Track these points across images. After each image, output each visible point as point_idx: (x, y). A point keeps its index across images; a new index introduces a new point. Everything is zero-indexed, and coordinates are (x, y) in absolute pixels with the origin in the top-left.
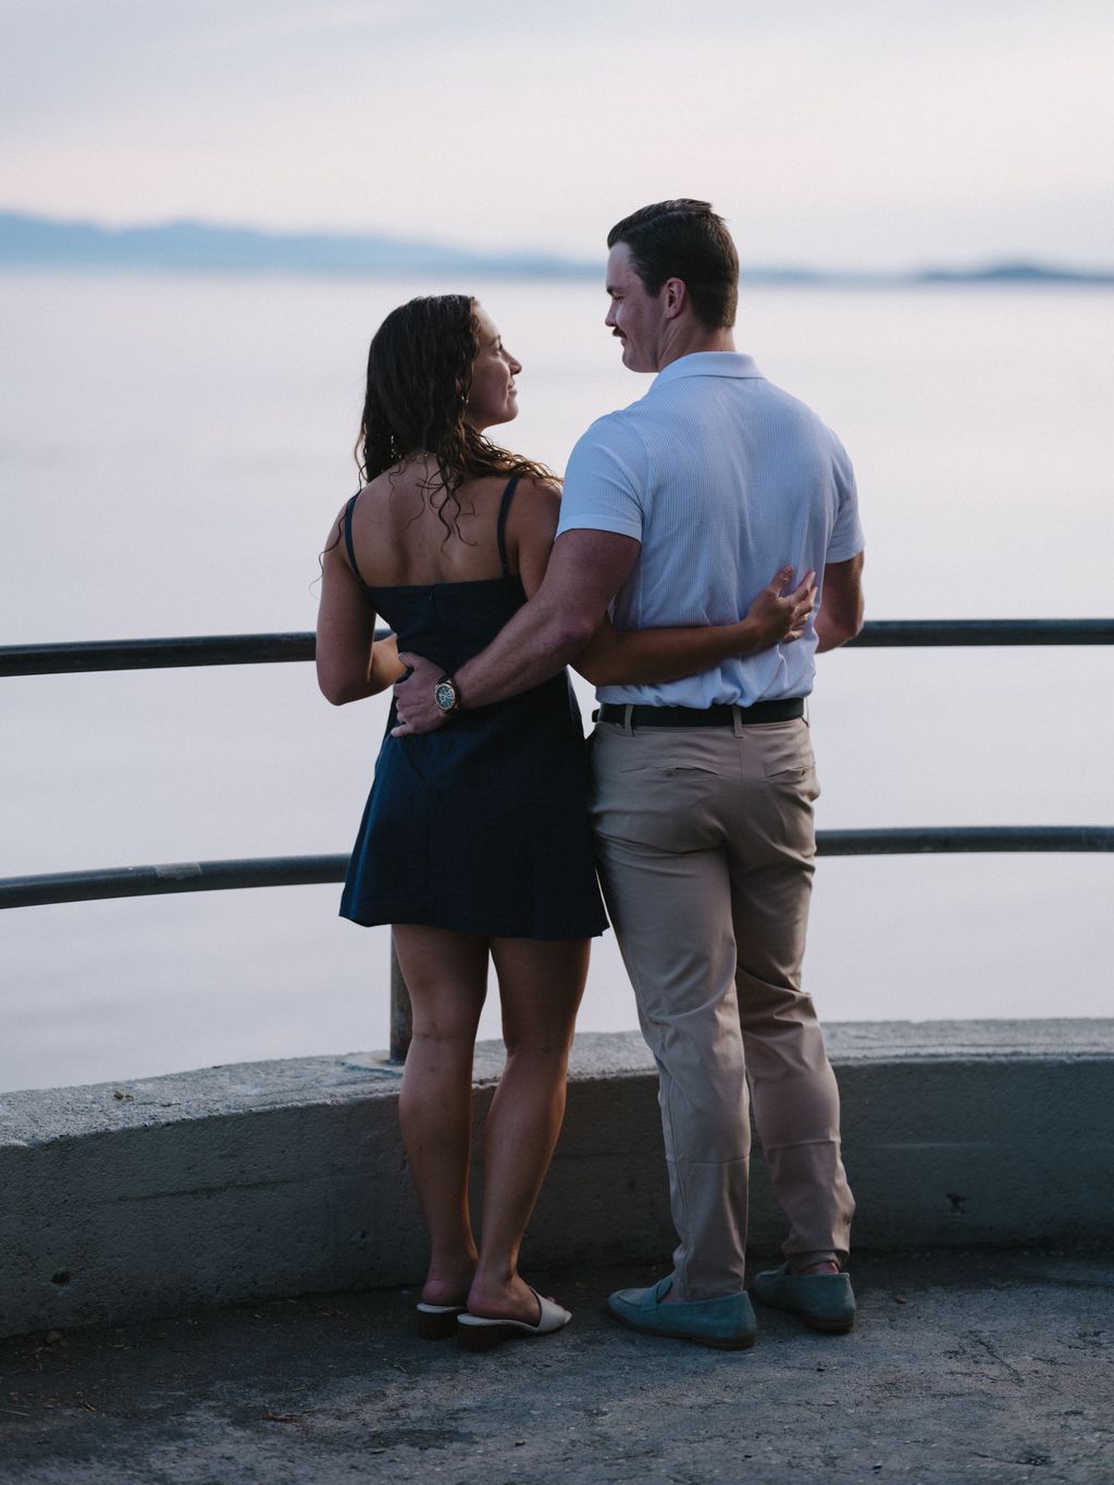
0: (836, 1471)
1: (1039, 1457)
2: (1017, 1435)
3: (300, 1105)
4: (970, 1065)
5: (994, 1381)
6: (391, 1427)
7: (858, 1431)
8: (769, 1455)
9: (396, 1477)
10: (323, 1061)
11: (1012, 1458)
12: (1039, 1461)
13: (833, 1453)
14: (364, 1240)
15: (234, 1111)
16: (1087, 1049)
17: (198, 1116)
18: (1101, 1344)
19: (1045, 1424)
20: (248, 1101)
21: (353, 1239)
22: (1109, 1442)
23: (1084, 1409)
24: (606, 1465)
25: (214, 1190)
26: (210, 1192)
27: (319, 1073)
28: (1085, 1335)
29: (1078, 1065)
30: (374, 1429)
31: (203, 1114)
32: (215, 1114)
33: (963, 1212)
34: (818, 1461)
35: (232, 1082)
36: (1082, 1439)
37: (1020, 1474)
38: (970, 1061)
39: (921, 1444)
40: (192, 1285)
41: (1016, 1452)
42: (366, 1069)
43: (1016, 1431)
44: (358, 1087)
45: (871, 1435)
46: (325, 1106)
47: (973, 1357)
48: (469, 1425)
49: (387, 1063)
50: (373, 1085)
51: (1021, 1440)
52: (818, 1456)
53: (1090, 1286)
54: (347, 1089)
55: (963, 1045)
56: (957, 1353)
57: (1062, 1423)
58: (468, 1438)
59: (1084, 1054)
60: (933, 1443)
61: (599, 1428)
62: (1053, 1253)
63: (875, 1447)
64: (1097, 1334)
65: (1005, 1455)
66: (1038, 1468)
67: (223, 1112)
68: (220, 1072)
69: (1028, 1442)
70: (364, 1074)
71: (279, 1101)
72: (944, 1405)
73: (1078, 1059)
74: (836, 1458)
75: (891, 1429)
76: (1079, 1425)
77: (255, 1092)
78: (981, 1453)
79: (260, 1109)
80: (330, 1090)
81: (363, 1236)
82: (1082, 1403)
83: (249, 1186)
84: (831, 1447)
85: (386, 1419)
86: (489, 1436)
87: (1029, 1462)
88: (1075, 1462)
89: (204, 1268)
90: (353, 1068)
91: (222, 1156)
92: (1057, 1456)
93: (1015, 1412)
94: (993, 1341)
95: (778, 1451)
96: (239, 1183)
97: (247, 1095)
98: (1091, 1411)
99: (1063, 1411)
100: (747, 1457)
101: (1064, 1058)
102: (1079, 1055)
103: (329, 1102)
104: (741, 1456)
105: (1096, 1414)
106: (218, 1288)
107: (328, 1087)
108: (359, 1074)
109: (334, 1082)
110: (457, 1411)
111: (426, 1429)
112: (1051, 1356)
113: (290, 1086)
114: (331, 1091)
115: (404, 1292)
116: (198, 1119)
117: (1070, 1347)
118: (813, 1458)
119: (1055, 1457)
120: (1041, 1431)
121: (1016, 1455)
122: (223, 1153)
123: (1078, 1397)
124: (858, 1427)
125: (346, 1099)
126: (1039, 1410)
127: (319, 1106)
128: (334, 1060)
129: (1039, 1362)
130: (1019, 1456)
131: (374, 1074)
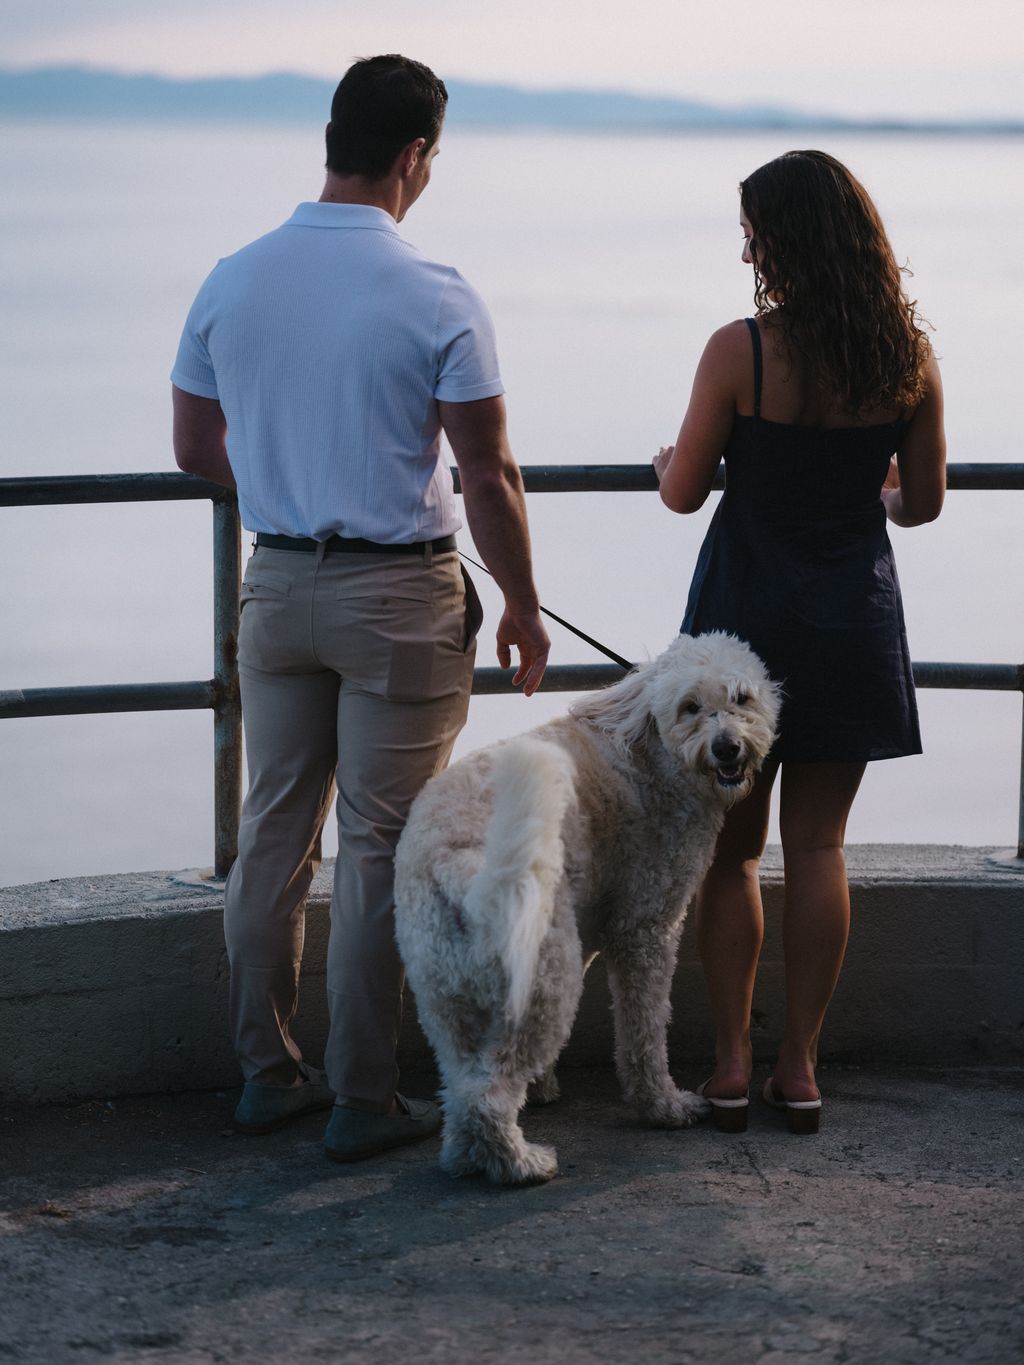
0: (555, 1277)
1: (754, 1267)
2: (742, 1245)
3: (114, 918)
4: (771, 888)
5: (743, 1191)
6: (156, 1224)
7: (592, 1237)
8: (498, 1259)
9: (139, 1273)
10: (154, 876)
11: (729, 1268)
12: (752, 1271)
13: (560, 1258)
14: (179, 1045)
15: (50, 923)
16: (884, 874)
17: (14, 928)
18: (861, 1157)
19: (773, 1235)
20: (65, 913)
21: (168, 1044)
22: (827, 1253)
23: (818, 1220)
24: (340, 1266)
25: (31, 996)
26: (26, 998)
27: (145, 888)
28: (850, 1148)
29: (874, 890)
30: (139, 1225)
31: (20, 925)
32: (31, 926)
33: (764, 1027)
34: (542, 1267)
35: (61, 896)
36: (803, 1250)
37: (728, 1283)
38: (770, 885)
39: (646, 1252)
40: (10, 1085)
41: (734, 1261)
42: (189, 885)
43: (743, 1241)
44: (175, 903)
45: (605, 1241)
46: (139, 919)
47: (734, 1167)
48: (229, 1224)
49: (211, 879)
50: (191, 900)
51: (744, 1249)
52: (545, 1261)
53: (874, 1100)
54: (164, 904)
55: (768, 869)
56: (720, 1163)
57: (790, 1234)
58: (222, 1238)
59: (882, 879)
60: (658, 1250)
61: (349, 1229)
62: (850, 1067)
63: (602, 1253)
64: (861, 1147)
65: (722, 1265)
66: (748, 1278)
67: (39, 924)
68: (55, 885)
69: (749, 1252)
70: (185, 889)
71: (95, 914)
72: (685, 1214)
73: (874, 884)
74: (560, 1263)
75: (624, 1236)
76: (806, 1236)
77: (77, 905)
78: (700, 1261)
79: (75, 922)
80: (147, 905)
81: (179, 1042)
82: (818, 1215)
83: (65, 994)
84: (560, 1253)
85: (155, 1216)
86: (242, 1235)
87: (743, 1271)
88: (786, 1272)
89: (21, 1069)
90: (178, 884)
91: (38, 966)
92: (771, 1265)
93: (750, 1222)
94: (758, 1152)
95: (508, 1255)
96: (54, 991)
97: (68, 907)
98: (821, 1224)
99: (796, 1222)
100: (476, 1260)
101: (862, 883)
102: (876, 880)
103: (143, 915)
104: (470, 1259)
105: (827, 1226)
106: (36, 1088)
107: (148, 901)
108: (181, 889)
109: (156, 896)
110: (223, 1210)
111: (187, 1226)
112: (808, 1167)
113: (113, 900)
114: (150, 905)
115: (219, 1094)
116: (13, 931)
117: (830, 1159)
118: (538, 1263)
119: (770, 1269)
120: (766, 1241)
121: (732, 1265)
122: (38, 962)
123: (816, 1209)
124: (594, 1234)
125: (161, 914)
126: (777, 1220)
127: (133, 919)
128: (165, 876)
129: (794, 1174)
130: (736, 1265)
131: (196, 890)
